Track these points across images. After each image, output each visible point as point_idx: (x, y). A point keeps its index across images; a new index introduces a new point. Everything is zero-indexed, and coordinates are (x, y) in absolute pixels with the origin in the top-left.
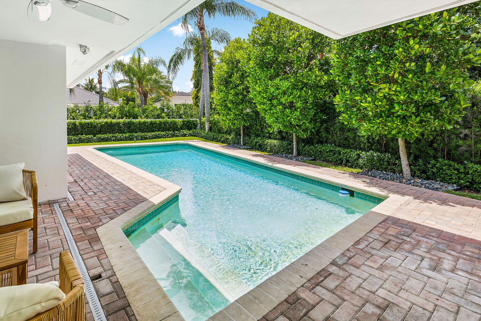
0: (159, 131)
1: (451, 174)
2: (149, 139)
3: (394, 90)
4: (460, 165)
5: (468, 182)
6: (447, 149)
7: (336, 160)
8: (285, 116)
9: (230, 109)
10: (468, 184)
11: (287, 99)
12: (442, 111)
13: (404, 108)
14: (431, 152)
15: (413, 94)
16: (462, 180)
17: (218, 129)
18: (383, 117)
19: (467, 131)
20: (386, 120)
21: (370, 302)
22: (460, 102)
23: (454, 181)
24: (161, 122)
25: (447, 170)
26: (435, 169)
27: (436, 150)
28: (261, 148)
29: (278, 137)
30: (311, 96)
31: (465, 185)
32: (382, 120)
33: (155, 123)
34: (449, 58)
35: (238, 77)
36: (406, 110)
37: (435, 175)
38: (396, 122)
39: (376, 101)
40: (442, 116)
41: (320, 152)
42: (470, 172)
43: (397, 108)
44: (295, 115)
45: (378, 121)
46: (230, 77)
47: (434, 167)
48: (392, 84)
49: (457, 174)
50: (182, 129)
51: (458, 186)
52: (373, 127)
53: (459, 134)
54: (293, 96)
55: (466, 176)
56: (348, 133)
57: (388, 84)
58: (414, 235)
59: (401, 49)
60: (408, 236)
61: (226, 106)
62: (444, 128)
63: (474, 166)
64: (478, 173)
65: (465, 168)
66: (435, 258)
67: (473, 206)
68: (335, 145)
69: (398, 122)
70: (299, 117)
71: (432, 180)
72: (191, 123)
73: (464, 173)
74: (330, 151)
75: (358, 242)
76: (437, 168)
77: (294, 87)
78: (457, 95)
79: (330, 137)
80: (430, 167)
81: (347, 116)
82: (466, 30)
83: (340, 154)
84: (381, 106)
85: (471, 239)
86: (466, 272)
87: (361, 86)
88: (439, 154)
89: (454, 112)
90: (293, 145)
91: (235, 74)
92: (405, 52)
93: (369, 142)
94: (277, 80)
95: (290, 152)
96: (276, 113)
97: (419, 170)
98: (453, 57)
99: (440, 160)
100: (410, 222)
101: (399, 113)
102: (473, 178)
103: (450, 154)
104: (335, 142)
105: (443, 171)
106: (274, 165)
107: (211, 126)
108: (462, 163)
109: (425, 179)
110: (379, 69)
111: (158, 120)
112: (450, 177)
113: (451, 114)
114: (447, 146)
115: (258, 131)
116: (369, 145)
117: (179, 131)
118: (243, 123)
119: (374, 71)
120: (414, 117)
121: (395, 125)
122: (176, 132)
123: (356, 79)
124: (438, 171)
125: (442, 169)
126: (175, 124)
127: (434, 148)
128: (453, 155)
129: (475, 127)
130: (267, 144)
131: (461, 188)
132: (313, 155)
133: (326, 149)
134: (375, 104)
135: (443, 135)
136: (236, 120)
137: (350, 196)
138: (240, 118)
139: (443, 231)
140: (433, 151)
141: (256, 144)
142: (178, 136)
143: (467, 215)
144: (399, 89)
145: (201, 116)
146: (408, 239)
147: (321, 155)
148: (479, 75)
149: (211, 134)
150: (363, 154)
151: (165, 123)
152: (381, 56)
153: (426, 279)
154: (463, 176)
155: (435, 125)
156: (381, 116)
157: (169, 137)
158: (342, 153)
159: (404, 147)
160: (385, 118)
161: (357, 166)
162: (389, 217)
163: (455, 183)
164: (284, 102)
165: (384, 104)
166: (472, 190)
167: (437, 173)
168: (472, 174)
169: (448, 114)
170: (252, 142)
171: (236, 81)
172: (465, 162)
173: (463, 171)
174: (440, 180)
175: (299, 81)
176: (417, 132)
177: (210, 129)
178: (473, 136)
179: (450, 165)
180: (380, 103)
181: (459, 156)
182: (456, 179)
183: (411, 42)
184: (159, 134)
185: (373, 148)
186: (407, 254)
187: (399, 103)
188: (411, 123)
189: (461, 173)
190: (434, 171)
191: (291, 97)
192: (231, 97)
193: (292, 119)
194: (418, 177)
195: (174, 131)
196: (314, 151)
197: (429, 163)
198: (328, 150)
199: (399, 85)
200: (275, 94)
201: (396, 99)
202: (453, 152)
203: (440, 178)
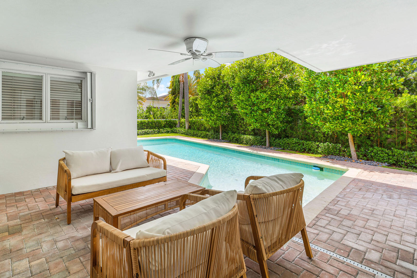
0: (147, 128)
1: (383, 156)
2: (140, 135)
3: (348, 102)
4: (389, 150)
5: (395, 161)
6: (379, 140)
7: (301, 149)
8: (264, 118)
9: (213, 112)
10: (394, 162)
11: (265, 106)
12: (378, 116)
13: (354, 114)
14: (369, 143)
15: (359, 105)
16: (391, 160)
17: (197, 128)
18: (339, 120)
19: (392, 129)
20: (341, 122)
21: (365, 209)
22: (389, 111)
23: (386, 161)
24: (149, 122)
25: (380, 154)
26: (373, 153)
27: (372, 141)
28: (237, 141)
29: (252, 133)
30: (283, 104)
31: (393, 163)
32: (339, 121)
33: (145, 122)
34: (382, 84)
35: (219, 89)
36: (355, 115)
37: (372, 157)
38: (348, 123)
39: (335, 109)
40: (378, 119)
41: (288, 143)
42: (396, 154)
43: (349, 114)
44: (271, 118)
45: (336, 122)
46: (213, 88)
47: (372, 152)
48: (346, 99)
49: (387, 156)
50: (165, 127)
51: (388, 164)
52: (333, 126)
53: (387, 131)
54: (270, 104)
55: (393, 157)
56: (309, 130)
57: (343, 99)
58: (373, 186)
59: (352, 78)
60: (370, 186)
61: (210, 110)
62: (378, 127)
63: (398, 151)
64: (401, 155)
65: (392, 152)
66: (389, 194)
67: (401, 174)
68: (299, 138)
69: (350, 123)
70: (274, 119)
71: (371, 160)
72: (172, 122)
73: (392, 156)
74: (296, 143)
75: (344, 189)
76: (374, 153)
77: (271, 97)
78: (386, 106)
79: (295, 133)
80: (369, 152)
81: (313, 119)
82: (391, 67)
83: (303, 145)
84: (338, 112)
85: (404, 187)
86: (406, 199)
87: (324, 99)
88: (375, 144)
89: (386, 117)
90: (266, 139)
91: (217, 86)
92: (355, 80)
93: (324, 136)
94: (258, 93)
95: (263, 144)
96: (256, 116)
97: (362, 154)
98: (384, 84)
99: (376, 147)
100: (368, 181)
101: (350, 117)
102: (397, 159)
103: (382, 144)
104: (298, 137)
105: (378, 155)
106: (258, 152)
107: (190, 125)
108: (390, 149)
109: (366, 160)
110: (338, 89)
111: (146, 120)
112: (383, 159)
113: (384, 118)
114: (380, 138)
115: (234, 129)
116: (325, 138)
117: (163, 129)
118: (223, 123)
119: (334, 90)
120: (360, 120)
121: (348, 125)
122: (161, 129)
123: (321, 95)
124: (375, 154)
125: (378, 153)
126: (160, 123)
127: (371, 140)
128: (384, 144)
129: (398, 126)
130: (243, 138)
131: (391, 165)
132: (282, 146)
133: (293, 142)
134: (334, 111)
135: (377, 132)
136: (218, 120)
137: (320, 171)
138: (221, 119)
139: (388, 184)
140: (371, 142)
141: (233, 139)
142: (163, 133)
143: (399, 178)
144: (350, 102)
145: (180, 117)
146: (371, 188)
147: (289, 146)
148: (397, 93)
149: (192, 131)
150: (322, 145)
151: (152, 123)
152: (339, 81)
153: (387, 201)
154: (391, 157)
155: (374, 125)
156: (338, 119)
157: (156, 134)
158: (305, 144)
159: (352, 139)
160: (341, 120)
161: (317, 153)
162: (355, 178)
163: (386, 162)
164: (262, 108)
165: (340, 111)
166: (397, 166)
167: (374, 156)
168: (397, 156)
169: (382, 118)
170: (229, 137)
171: (218, 92)
172: (393, 149)
173: (391, 154)
174: (377, 161)
175: (273, 94)
176: (362, 129)
177: (190, 128)
178: (396, 132)
179: (383, 151)
180: (338, 111)
181: (388, 145)
182: (387, 159)
183: (359, 74)
184: (147, 131)
185: (328, 140)
186: (374, 193)
187: (350, 111)
188: (358, 124)
189: (390, 155)
190: (372, 155)
191: (268, 105)
192: (214, 103)
193: (269, 120)
194: (361, 159)
195: (159, 129)
196: (283, 143)
197: (368, 150)
198: (294, 142)
199: (350, 100)
200: (255, 103)
201: (349, 108)
202: (384, 142)
203: (376, 159)
